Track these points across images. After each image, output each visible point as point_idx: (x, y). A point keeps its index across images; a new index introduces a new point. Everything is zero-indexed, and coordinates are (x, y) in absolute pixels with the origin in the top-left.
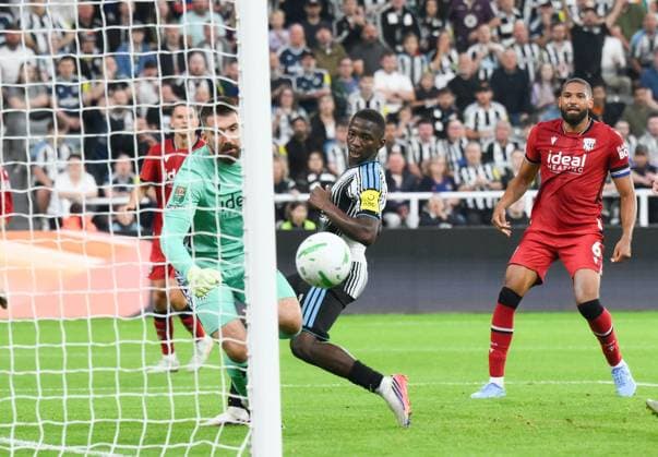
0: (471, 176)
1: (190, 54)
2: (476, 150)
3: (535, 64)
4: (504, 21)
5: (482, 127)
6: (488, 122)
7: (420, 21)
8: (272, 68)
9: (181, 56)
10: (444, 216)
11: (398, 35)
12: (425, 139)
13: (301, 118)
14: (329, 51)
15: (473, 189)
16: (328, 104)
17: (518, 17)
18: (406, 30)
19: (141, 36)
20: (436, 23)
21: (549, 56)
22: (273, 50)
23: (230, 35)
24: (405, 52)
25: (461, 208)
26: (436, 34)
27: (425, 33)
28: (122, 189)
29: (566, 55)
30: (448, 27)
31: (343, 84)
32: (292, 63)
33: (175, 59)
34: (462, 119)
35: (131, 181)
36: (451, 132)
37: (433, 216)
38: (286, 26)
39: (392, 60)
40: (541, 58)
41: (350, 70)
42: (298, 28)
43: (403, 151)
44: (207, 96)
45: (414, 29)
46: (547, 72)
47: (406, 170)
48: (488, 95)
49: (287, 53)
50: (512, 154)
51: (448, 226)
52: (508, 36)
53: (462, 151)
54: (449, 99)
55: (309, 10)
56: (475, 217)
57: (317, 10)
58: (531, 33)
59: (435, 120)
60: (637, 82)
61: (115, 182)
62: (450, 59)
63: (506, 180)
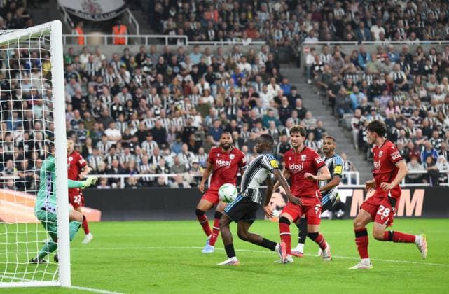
0: (144, 168)
1: (35, 121)
2: (146, 158)
3: (168, 126)
4: (157, 109)
5: (148, 150)
6: (150, 148)
7: (125, 109)
8: (67, 127)
9: (32, 122)
10: (134, 184)
11: (117, 114)
12: (126, 154)
13: (78, 147)
14: (89, 120)
15: (145, 173)
16: (89, 141)
17: (162, 108)
18: (120, 113)
19: (16, 114)
20: (131, 110)
21: (174, 123)
22: (67, 120)
23: (51, 114)
24: (120, 121)
25: (140, 180)
26: (131, 114)
27: (127, 113)
28: (9, 173)
29: (180, 122)
30: (136, 111)
31: (95, 133)
32: (75, 125)
33: (30, 123)
34: (141, 147)
35: (13, 170)
36: (137, 152)
37: (130, 183)
38: (73, 110)
39: (113, 124)
40: (171, 124)
41: (97, 128)
42: (77, 111)
43: (118, 158)
44: (42, 138)
45: (123, 112)
46: (173, 130)
47: (119, 166)
48: (151, 138)
49: (73, 121)
50: (160, 160)
51: (135, 188)
52: (158, 115)
53: (141, 158)
54: (136, 139)
55: (82, 104)
56: (145, 184)
57: (85, 104)
58: (167, 114)
59: (130, 147)
60: (207, 134)
61: (6, 170)
62: (136, 123)
63: (158, 170)
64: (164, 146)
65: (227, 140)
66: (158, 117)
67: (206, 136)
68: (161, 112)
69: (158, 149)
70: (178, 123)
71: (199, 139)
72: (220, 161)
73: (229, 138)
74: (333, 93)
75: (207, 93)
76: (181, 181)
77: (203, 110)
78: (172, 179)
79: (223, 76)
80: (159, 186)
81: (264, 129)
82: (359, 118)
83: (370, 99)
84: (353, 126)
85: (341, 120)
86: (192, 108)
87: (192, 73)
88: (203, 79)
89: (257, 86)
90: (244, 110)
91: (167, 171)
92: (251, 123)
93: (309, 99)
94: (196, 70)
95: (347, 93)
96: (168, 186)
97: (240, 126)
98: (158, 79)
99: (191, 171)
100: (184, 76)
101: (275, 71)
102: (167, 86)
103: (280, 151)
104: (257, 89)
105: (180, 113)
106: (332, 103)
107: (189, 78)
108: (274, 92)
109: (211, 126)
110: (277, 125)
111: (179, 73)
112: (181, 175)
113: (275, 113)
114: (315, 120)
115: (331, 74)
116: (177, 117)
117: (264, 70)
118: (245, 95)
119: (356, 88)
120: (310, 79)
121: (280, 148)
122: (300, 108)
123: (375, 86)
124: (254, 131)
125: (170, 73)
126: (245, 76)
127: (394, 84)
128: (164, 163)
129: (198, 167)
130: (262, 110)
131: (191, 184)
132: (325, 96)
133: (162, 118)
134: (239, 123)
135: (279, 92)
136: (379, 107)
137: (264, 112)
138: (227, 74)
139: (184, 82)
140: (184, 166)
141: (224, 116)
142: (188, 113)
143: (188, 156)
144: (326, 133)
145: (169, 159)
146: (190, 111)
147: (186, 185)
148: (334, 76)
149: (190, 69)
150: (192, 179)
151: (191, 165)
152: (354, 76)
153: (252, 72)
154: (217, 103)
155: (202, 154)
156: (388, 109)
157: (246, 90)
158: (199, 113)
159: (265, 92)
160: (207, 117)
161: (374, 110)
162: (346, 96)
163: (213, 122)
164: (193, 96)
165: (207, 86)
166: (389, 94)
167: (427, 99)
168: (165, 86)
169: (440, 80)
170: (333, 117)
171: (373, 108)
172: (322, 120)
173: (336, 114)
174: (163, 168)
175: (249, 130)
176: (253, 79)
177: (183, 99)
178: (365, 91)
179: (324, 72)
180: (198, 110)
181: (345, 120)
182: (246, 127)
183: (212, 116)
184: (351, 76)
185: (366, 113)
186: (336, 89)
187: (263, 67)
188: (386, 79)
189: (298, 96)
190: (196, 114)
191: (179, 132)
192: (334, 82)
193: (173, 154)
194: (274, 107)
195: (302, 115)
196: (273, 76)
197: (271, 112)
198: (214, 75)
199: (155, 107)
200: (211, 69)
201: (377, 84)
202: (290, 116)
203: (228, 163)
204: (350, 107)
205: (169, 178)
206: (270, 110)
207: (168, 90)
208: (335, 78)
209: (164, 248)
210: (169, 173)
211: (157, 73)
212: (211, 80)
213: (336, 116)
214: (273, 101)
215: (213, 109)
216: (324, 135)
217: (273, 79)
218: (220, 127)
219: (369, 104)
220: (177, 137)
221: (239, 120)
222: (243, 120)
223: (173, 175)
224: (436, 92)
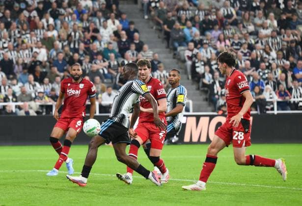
3: (15, 58)
4: (5, 43)
17: (10, 41)
21: (21, 55)
29: (26, 54)
40: (18, 56)
46: (21, 61)
50: (8, 90)
52: (6, 48)
58: (14, 47)
60: (52, 65)
63: (6, 99)
64: (11, 76)
65: (77, 72)
66: (6, 50)
67: (50, 67)
68: (8, 46)
69: (6, 79)
70: (25, 55)
71: (44, 70)
72: (71, 90)
73: (79, 70)
74: (168, 27)
75: (51, 27)
76: (27, 109)
77: (48, 43)
78: (19, 108)
79: (66, 11)
80: (7, 113)
81: (104, 61)
82: (192, 50)
83: (203, 33)
84: (187, 59)
85: (175, 52)
86: (38, 41)
87: (37, 9)
88: (48, 15)
89: (97, 21)
90: (85, 43)
91: (14, 100)
92: (93, 55)
93: (145, 33)
94: (41, 6)
95: (181, 27)
96: (15, 113)
97: (82, 58)
98: (6, 15)
99: (36, 100)
100: (30, 12)
101: (114, 7)
102: (15, 21)
103: (119, 82)
104: (98, 24)
105: (27, 46)
106: (167, 37)
107: (34, 13)
108: (113, 26)
109: (56, 59)
110: (116, 57)
111: (26, 9)
112: (28, 103)
113: (115, 46)
114: (151, 52)
115: (166, 10)
116: (24, 49)
117: (104, 6)
118: (86, 29)
119: (189, 23)
120: (147, 14)
121: (120, 78)
122: (137, 42)
123: (207, 21)
124: (95, 63)
125: (17, 9)
126: (87, 11)
127: (225, 20)
128: (12, 92)
129: (43, 96)
130: (102, 43)
131: (37, 112)
132: (161, 30)
133: (10, 50)
134: (82, 55)
135: (118, 27)
136: (211, 41)
137: (104, 46)
138: (70, 10)
139: (30, 17)
140: (30, 95)
141: (67, 49)
142: (33, 45)
143: (34, 86)
144: (161, 65)
145: (17, 89)
146: (36, 44)
147: (32, 113)
148: (169, 12)
149: (36, 5)
150: (38, 106)
151: (37, 94)
152: (187, 12)
153: (93, 8)
154: (61, 37)
155: (46, 85)
156: (219, 42)
157: (88, 25)
158: (44, 46)
159: (105, 27)
160: (52, 50)
161: (206, 43)
162: (180, 30)
163: (57, 54)
164: (39, 31)
165: (51, 21)
166: (220, 29)
167: (255, 33)
168: (12, 21)
169: (266, 16)
170: (168, 50)
171: (205, 41)
172: (158, 53)
173: (171, 47)
174: (11, 97)
175: (90, 62)
176: (94, 15)
177: (29, 33)
178: (197, 25)
179: (160, 8)
180: (43, 44)
181: (179, 53)
182: (87, 59)
183: (56, 50)
184: (185, 12)
185: (199, 46)
186: (171, 24)
187: (103, 4)
188: (216, 15)
189: (136, 31)
190: (41, 47)
191: (26, 64)
192: (169, 18)
193: (20, 84)
194: (114, 40)
195: (139, 48)
196: (112, 12)
197: (111, 45)
198: (58, 11)
199: (4, 40)
200: (55, 5)
201: (209, 19)
202: (128, 49)
203: (78, 92)
204: (183, 41)
205: (16, 107)
206: (110, 43)
207: (15, 24)
208: (170, 14)
209: (12, 171)
210: (16, 101)
211: (5, 9)
212: (55, 16)
213: (171, 49)
214: (113, 35)
215: (57, 42)
216: (160, 67)
217: (113, 15)
218: (64, 59)
219: (201, 37)
220: (24, 68)
221: (81, 52)
222: (85, 52)
223: (19, 103)
224: (263, 26)
